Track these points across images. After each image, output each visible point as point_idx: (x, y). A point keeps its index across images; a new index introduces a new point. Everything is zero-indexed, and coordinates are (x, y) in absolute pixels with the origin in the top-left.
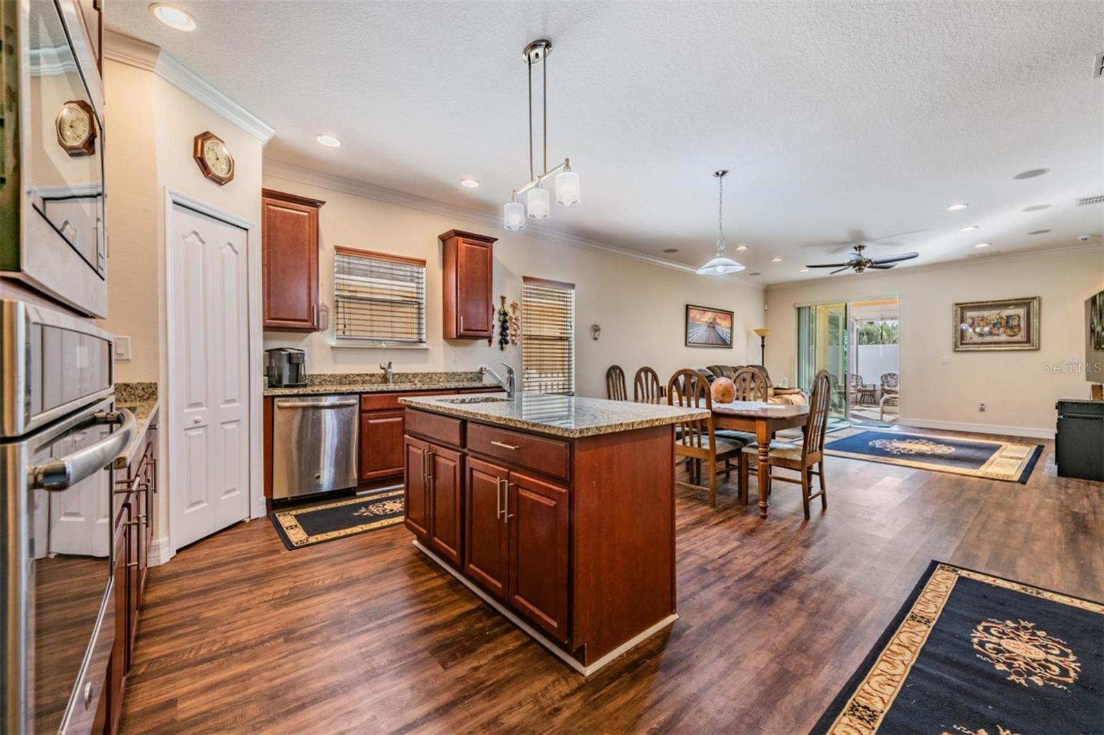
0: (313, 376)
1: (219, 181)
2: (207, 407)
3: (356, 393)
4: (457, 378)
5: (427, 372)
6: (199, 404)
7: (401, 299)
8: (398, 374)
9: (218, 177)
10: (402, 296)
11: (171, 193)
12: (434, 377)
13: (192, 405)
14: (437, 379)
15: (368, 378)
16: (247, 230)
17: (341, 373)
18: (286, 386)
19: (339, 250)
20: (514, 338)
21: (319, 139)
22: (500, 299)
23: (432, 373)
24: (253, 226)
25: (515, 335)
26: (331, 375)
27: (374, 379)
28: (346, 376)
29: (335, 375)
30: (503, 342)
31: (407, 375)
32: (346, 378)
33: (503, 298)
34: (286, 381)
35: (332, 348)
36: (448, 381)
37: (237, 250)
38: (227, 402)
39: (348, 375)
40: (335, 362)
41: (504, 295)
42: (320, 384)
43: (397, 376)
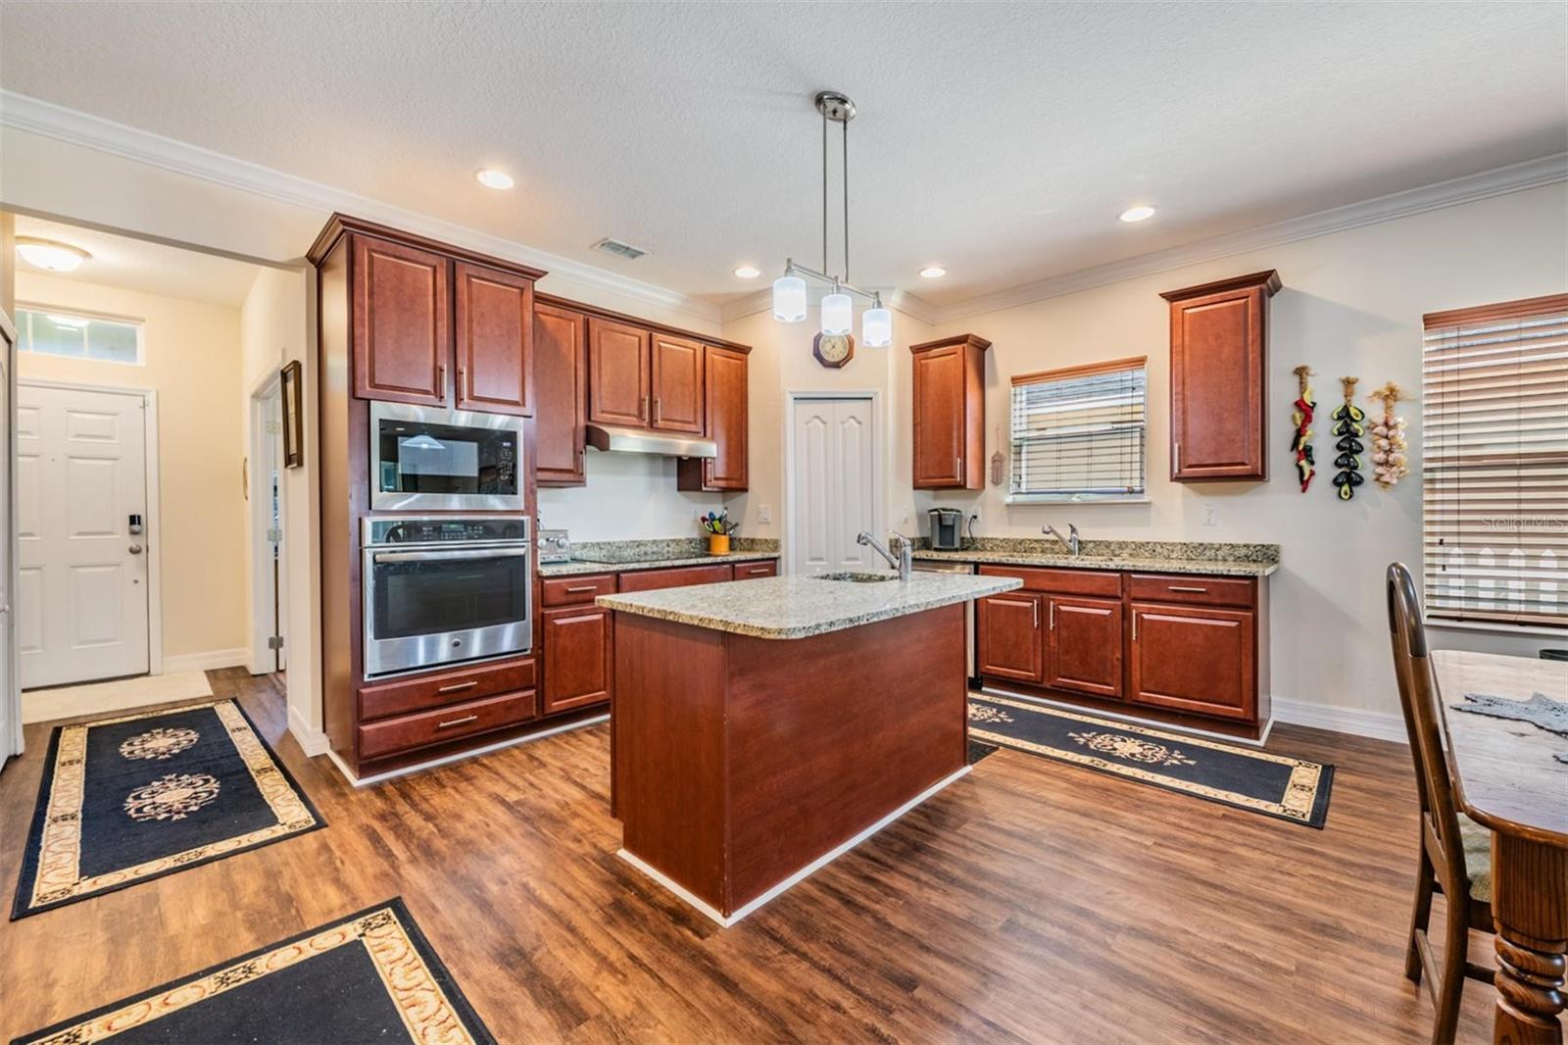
0: (984, 539)
1: (837, 365)
2: (828, 561)
3: (969, 563)
4: (1210, 553)
5: (1144, 540)
6: (820, 559)
7: (1109, 427)
8: (1095, 542)
9: (834, 363)
10: (1113, 423)
11: (791, 393)
12: (1159, 549)
13: (813, 559)
14: (1166, 553)
15: (1047, 545)
16: (871, 399)
17: (1017, 537)
18: (936, 550)
19: (1016, 381)
20: (1380, 470)
21: (924, 274)
22: (1341, 386)
23: (1155, 543)
24: (876, 393)
25: (1386, 463)
26: (1004, 539)
27: (1057, 547)
28: (1022, 542)
29: (1009, 540)
30: (1348, 479)
31: (1108, 545)
32: (1020, 544)
33: (1348, 383)
34: (936, 544)
35: (1008, 505)
36: (1189, 559)
37: (860, 420)
38: (848, 559)
39: (1023, 540)
40: (1010, 523)
41: (1352, 376)
42: (992, 549)
43: (1091, 545)
